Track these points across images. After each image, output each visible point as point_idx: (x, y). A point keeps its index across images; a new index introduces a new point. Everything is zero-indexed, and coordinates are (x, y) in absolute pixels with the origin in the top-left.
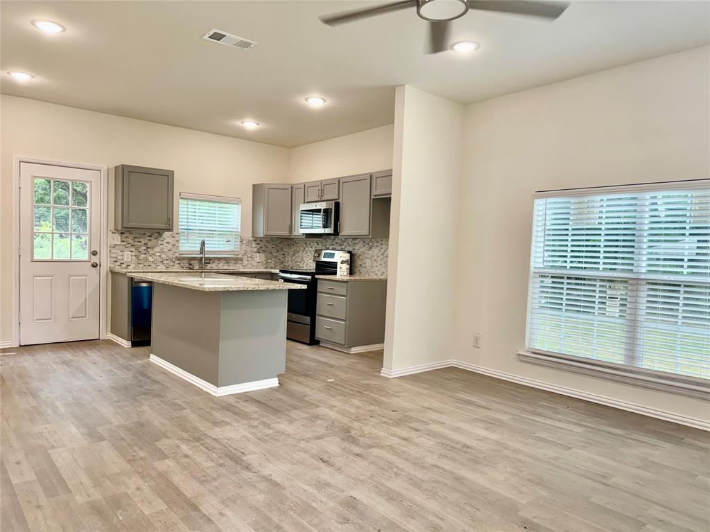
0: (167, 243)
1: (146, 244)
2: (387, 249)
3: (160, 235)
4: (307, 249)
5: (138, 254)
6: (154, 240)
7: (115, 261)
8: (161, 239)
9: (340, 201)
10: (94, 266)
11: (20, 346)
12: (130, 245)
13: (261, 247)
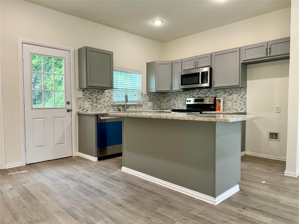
0: (107, 96)
1: (96, 97)
2: (246, 94)
3: (104, 92)
4: (177, 98)
5: (92, 103)
6: (100, 95)
7: (80, 108)
8: (104, 94)
9: (213, 67)
10: (68, 111)
11: (26, 164)
12: (88, 98)
13: (151, 98)
